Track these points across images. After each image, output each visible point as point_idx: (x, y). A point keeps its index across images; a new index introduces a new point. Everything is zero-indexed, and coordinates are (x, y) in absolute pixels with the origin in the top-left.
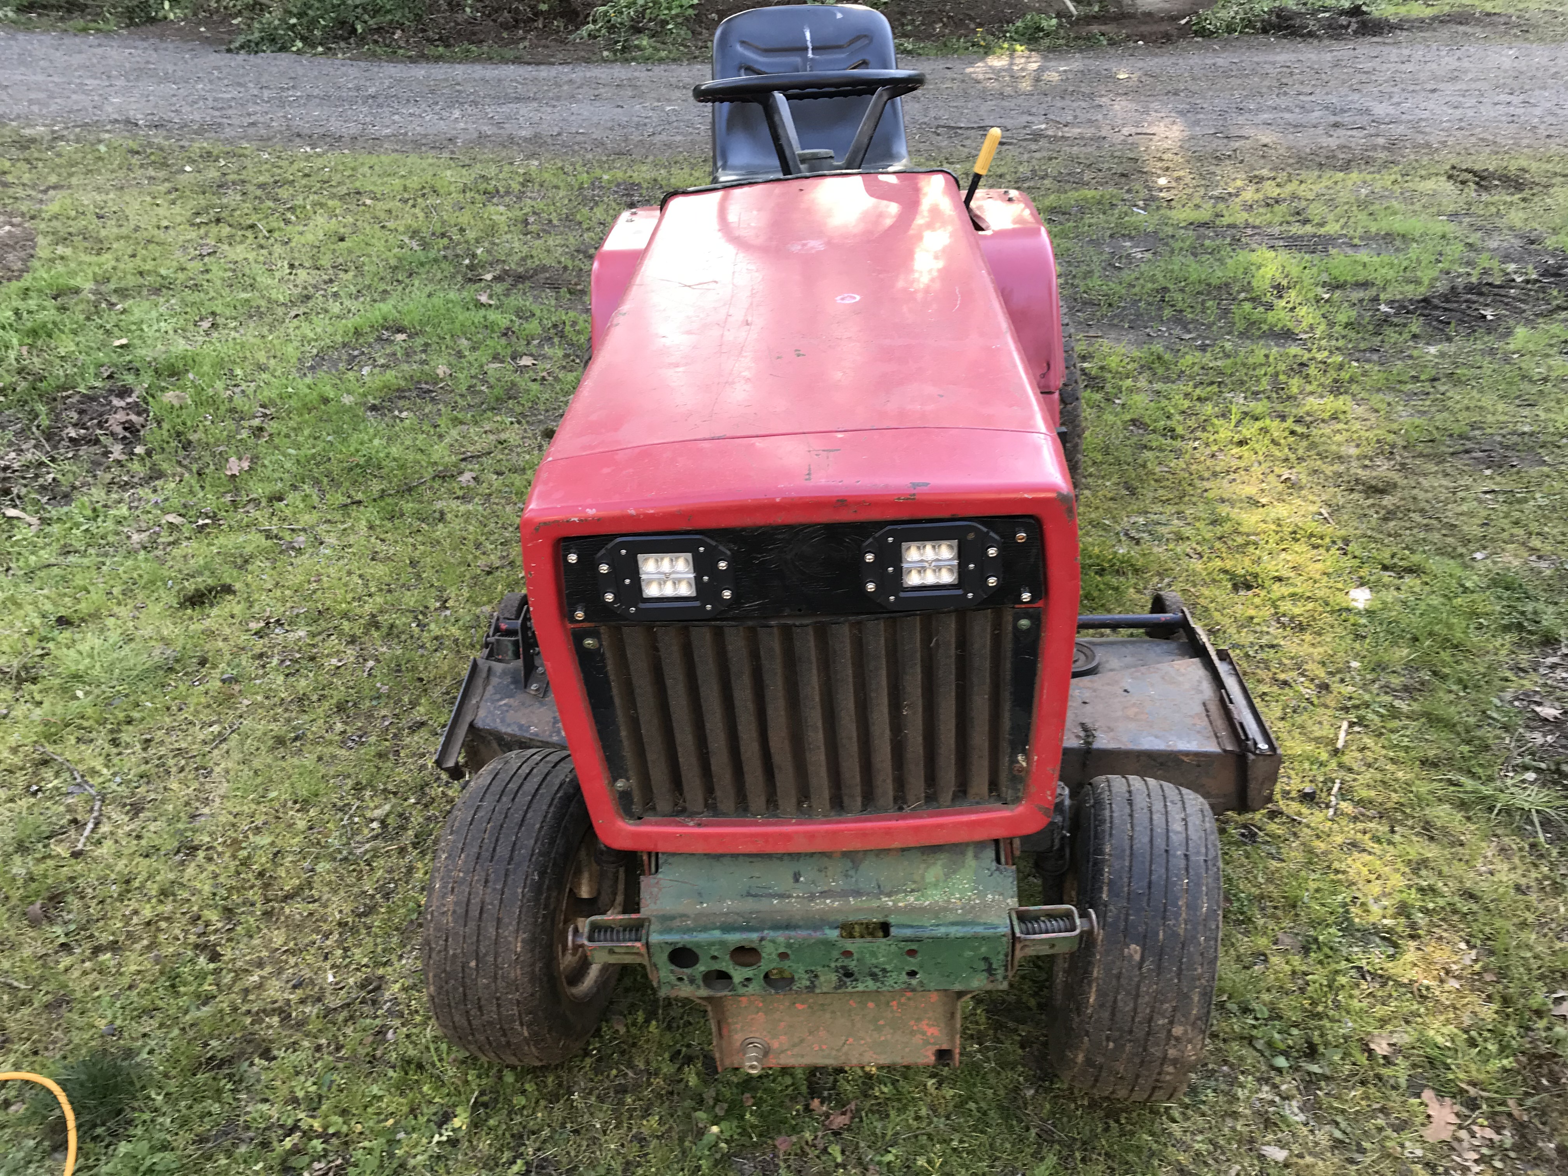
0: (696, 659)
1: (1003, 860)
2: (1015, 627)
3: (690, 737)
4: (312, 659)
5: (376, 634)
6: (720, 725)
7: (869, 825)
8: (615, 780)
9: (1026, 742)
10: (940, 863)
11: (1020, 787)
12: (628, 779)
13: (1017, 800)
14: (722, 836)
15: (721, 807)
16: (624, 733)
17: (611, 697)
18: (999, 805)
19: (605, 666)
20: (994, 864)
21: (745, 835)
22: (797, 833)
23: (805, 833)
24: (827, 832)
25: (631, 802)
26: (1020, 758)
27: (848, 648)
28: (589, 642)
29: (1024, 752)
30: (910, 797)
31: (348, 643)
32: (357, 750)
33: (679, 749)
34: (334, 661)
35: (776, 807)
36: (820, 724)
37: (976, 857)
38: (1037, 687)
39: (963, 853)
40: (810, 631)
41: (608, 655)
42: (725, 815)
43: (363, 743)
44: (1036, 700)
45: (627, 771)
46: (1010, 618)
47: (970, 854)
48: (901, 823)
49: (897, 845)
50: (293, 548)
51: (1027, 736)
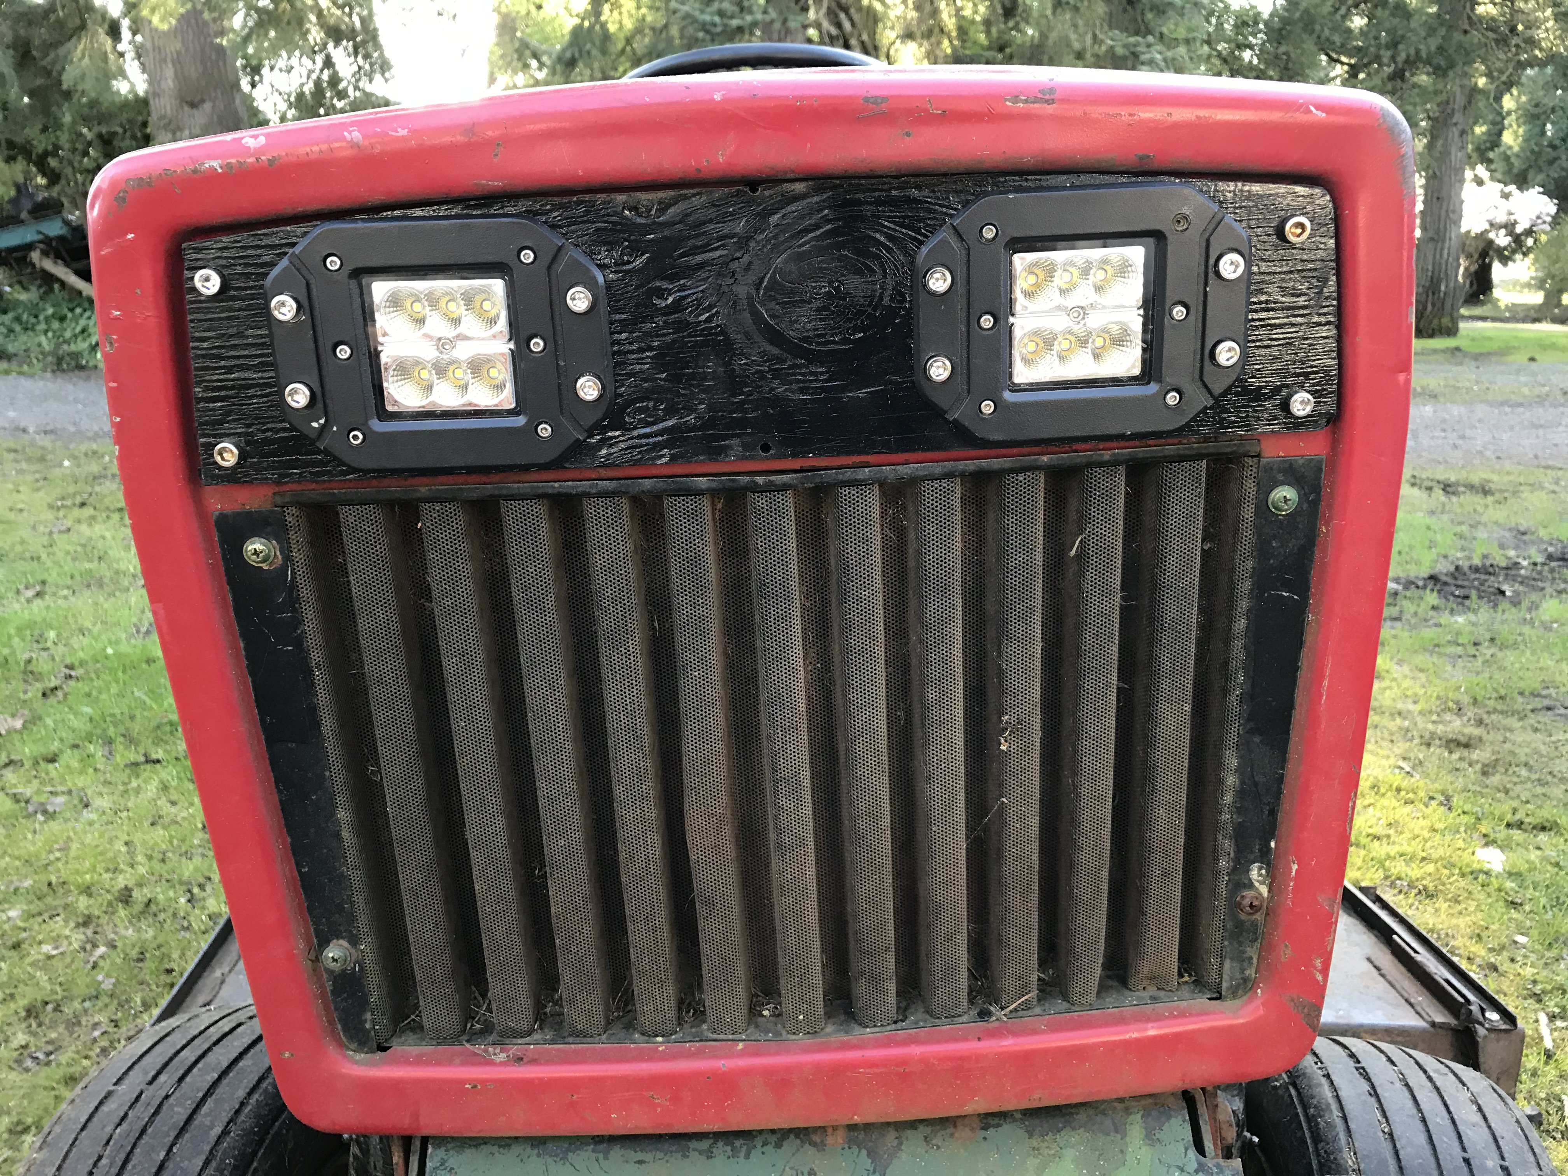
0: (517, 595)
1: (1208, 1145)
2: (1263, 508)
3: (500, 823)
4: (16, 946)
5: (122, 912)
6: (571, 785)
7: (916, 1051)
8: (324, 943)
9: (1270, 830)
10: (1070, 1154)
11: (1252, 952)
12: (354, 941)
13: (1244, 986)
14: (572, 1085)
15: (574, 1015)
16: (343, 815)
17: (313, 710)
18: (1202, 1002)
19: (297, 622)
20: (1192, 1153)
21: (626, 1082)
22: (746, 1072)
23: (768, 1073)
24: (818, 1068)
25: (363, 1004)
26: (1255, 873)
27: (877, 559)
28: (255, 546)
29: (1265, 857)
30: (1008, 983)
31: (78, 925)
32: (36, 1074)
33: (475, 855)
34: (47, 948)
35: (700, 1015)
36: (805, 776)
37: (1150, 1138)
38: (1303, 676)
39: (1119, 1129)
40: (788, 502)
41: (306, 591)
42: (580, 1035)
43: (48, 1064)
44: (1299, 715)
45: (351, 918)
46: (1250, 487)
47: (1136, 1129)
48: (989, 1046)
49: (978, 1105)
50: (45, 812)
51: (1273, 813)
